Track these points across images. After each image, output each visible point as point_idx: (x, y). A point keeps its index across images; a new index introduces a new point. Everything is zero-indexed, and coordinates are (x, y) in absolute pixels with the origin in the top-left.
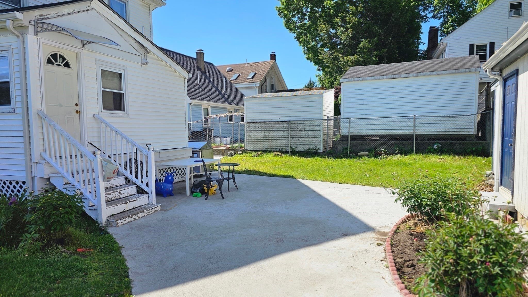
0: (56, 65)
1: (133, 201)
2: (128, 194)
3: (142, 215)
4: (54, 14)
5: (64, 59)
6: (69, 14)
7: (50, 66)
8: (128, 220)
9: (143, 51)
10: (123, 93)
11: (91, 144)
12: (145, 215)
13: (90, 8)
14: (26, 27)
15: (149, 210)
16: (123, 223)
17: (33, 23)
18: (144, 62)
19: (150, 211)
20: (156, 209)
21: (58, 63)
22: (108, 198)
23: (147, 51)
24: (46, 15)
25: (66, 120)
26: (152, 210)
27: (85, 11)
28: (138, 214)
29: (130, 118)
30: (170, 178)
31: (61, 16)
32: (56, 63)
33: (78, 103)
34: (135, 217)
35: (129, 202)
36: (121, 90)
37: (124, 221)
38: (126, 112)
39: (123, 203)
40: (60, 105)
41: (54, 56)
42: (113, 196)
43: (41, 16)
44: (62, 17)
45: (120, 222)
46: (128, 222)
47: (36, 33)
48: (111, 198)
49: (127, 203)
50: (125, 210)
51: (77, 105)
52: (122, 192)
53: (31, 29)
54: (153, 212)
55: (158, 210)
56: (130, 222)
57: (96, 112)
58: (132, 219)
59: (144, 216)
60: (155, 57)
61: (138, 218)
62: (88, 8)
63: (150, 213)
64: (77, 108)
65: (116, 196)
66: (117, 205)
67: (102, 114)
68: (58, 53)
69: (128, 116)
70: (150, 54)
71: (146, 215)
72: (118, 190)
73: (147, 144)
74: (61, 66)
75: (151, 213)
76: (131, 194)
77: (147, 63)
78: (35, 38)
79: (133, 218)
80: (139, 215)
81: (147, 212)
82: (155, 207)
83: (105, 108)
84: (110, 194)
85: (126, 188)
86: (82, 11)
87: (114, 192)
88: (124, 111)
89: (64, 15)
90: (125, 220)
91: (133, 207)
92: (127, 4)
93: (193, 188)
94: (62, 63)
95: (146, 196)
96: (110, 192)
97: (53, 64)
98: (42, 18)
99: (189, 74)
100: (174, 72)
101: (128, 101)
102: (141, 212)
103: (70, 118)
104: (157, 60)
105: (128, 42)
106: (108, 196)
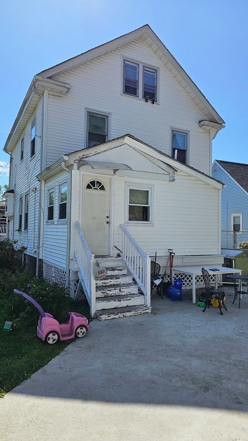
0: (94, 189)
1: (127, 300)
2: (129, 293)
3: (128, 314)
4: (93, 153)
5: (100, 184)
6: (105, 151)
7: (89, 190)
8: (112, 316)
9: (171, 171)
10: (149, 207)
11: (116, 247)
13: (123, 143)
14: (72, 165)
15: (138, 311)
16: (106, 319)
17: (77, 162)
18: (171, 179)
20: (146, 311)
21: (96, 187)
22: (108, 294)
23: (175, 170)
24: (87, 155)
25: (98, 229)
26: (141, 311)
27: (118, 147)
28: (124, 312)
29: (154, 226)
30: (177, 283)
31: (98, 153)
32: (93, 188)
33: (109, 216)
34: (121, 315)
35: (123, 300)
36: (148, 204)
37: (108, 316)
38: (151, 222)
39: (116, 300)
40: (95, 218)
41: (93, 183)
42: (113, 292)
43: (83, 156)
44: (100, 154)
45: (104, 317)
46: (112, 319)
47: (78, 168)
48: (111, 294)
49: (121, 300)
50: (118, 307)
51: (107, 217)
52: (122, 290)
53: (75, 166)
54: (142, 313)
55: (148, 312)
56: (115, 318)
57: (122, 222)
58: (117, 317)
59: (131, 316)
60: (185, 174)
61: (124, 316)
62: (121, 144)
63: (138, 314)
64: (108, 220)
65: (117, 293)
66: (110, 301)
67: (128, 224)
68: (96, 180)
69: (152, 225)
70: (178, 172)
71: (133, 315)
72: (119, 288)
73: (169, 250)
74: (98, 189)
75: (140, 314)
76: (132, 293)
77: (173, 180)
78: (78, 171)
79: (118, 315)
80: (125, 314)
81: (134, 312)
82: (145, 309)
83: (130, 219)
84: (110, 291)
85: (128, 287)
86: (116, 147)
87: (115, 289)
88: (149, 221)
89: (101, 152)
90: (110, 316)
91: (127, 305)
92: (188, 134)
93: (201, 297)
94: (98, 187)
95: (142, 297)
96: (111, 289)
97: (91, 188)
98: (84, 157)
99: (223, 185)
100: (206, 185)
101: (153, 213)
102: (128, 312)
103: (101, 227)
104: (187, 176)
105: (156, 165)
106: (108, 292)
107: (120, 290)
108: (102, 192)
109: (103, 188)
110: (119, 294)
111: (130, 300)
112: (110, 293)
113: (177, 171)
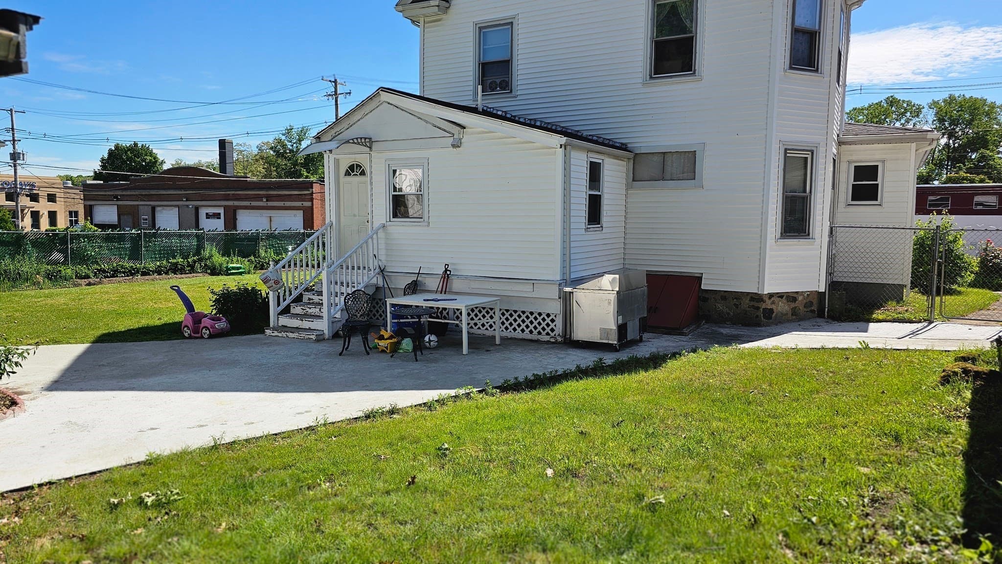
0: (353, 175)
1: (309, 321)
3: (291, 335)
4: (346, 127)
5: (360, 167)
6: (360, 120)
7: (347, 178)
8: (276, 333)
9: (456, 130)
10: (422, 195)
12: (296, 337)
13: (380, 103)
18: (455, 143)
19: (302, 335)
20: (310, 337)
21: (355, 173)
23: (462, 127)
24: (340, 130)
25: (360, 230)
27: (374, 109)
28: (287, 332)
29: (430, 227)
31: (352, 125)
34: (284, 334)
35: (306, 320)
36: (420, 191)
38: (424, 219)
39: (299, 319)
40: (355, 216)
41: (351, 167)
46: (276, 336)
49: (303, 320)
50: (300, 327)
51: (368, 214)
54: (305, 338)
55: (312, 339)
57: (383, 221)
58: (280, 335)
59: (294, 338)
60: (480, 129)
62: (378, 105)
63: (298, 337)
66: (293, 318)
67: (390, 224)
68: (355, 163)
69: (427, 225)
70: (470, 129)
74: (358, 175)
75: (303, 338)
77: (459, 145)
80: (289, 334)
83: (395, 216)
86: (372, 111)
89: (355, 123)
90: (273, 333)
94: (358, 171)
97: (350, 175)
98: (336, 135)
101: (428, 204)
103: (363, 227)
104: (485, 133)
105: (430, 123)
106: (308, 310)
107: (320, 310)
108: (362, 178)
109: (363, 173)
110: (318, 314)
111: (312, 321)
112: (310, 311)
113: (465, 128)
